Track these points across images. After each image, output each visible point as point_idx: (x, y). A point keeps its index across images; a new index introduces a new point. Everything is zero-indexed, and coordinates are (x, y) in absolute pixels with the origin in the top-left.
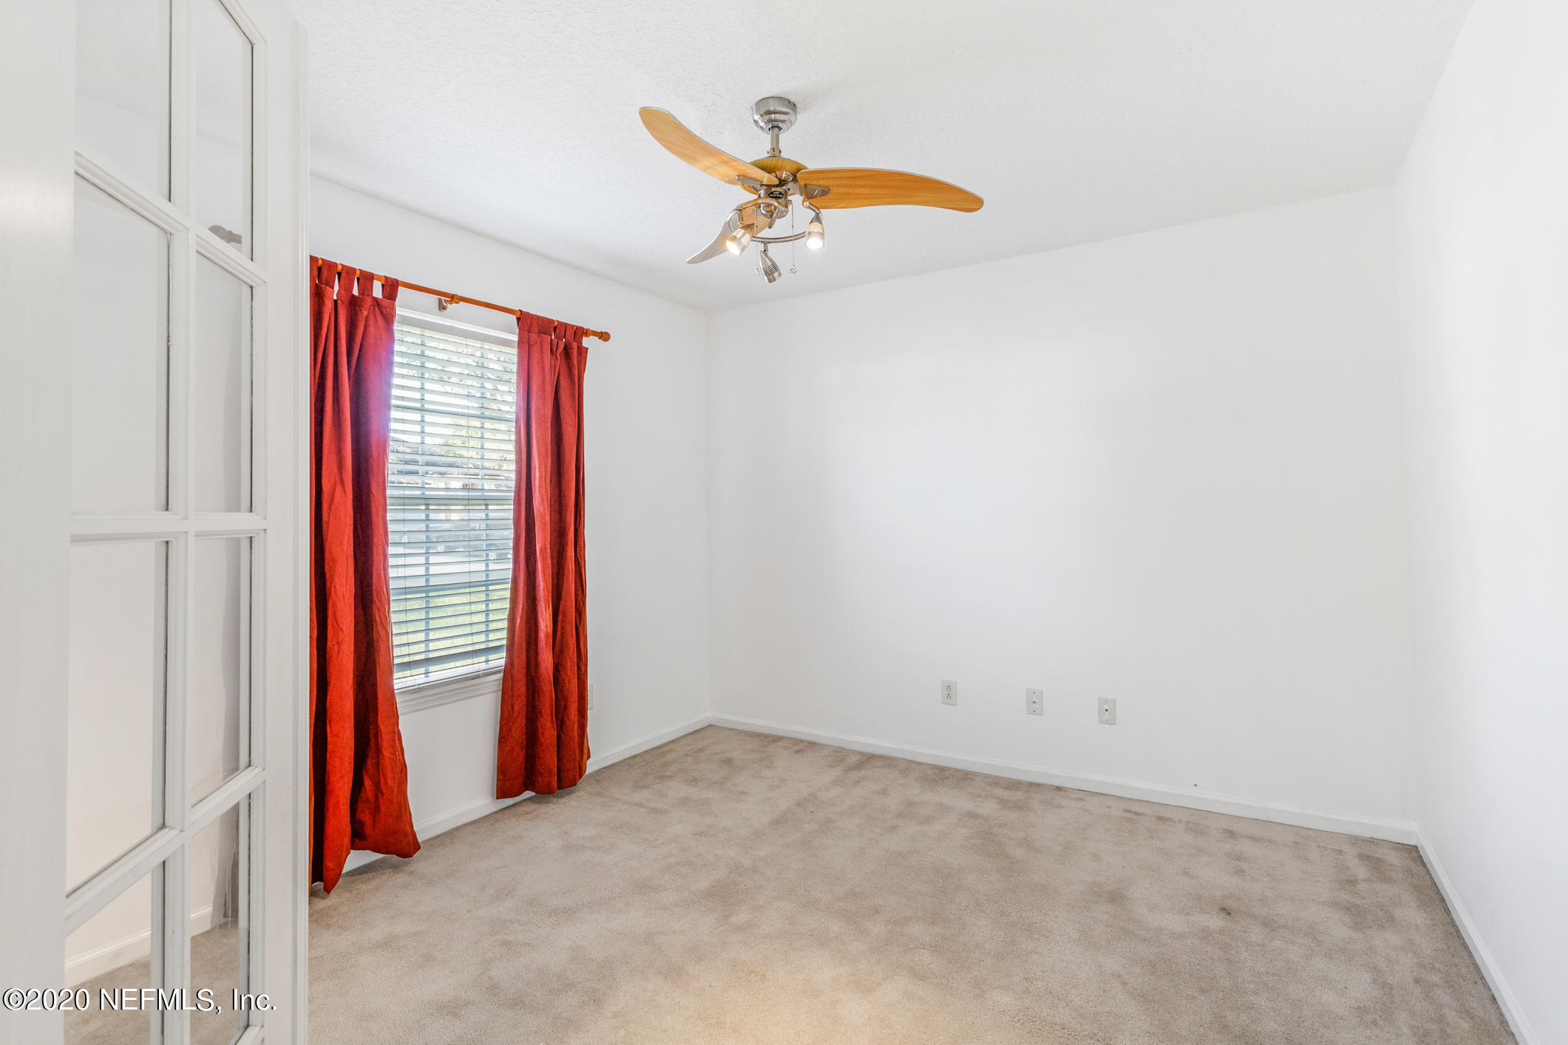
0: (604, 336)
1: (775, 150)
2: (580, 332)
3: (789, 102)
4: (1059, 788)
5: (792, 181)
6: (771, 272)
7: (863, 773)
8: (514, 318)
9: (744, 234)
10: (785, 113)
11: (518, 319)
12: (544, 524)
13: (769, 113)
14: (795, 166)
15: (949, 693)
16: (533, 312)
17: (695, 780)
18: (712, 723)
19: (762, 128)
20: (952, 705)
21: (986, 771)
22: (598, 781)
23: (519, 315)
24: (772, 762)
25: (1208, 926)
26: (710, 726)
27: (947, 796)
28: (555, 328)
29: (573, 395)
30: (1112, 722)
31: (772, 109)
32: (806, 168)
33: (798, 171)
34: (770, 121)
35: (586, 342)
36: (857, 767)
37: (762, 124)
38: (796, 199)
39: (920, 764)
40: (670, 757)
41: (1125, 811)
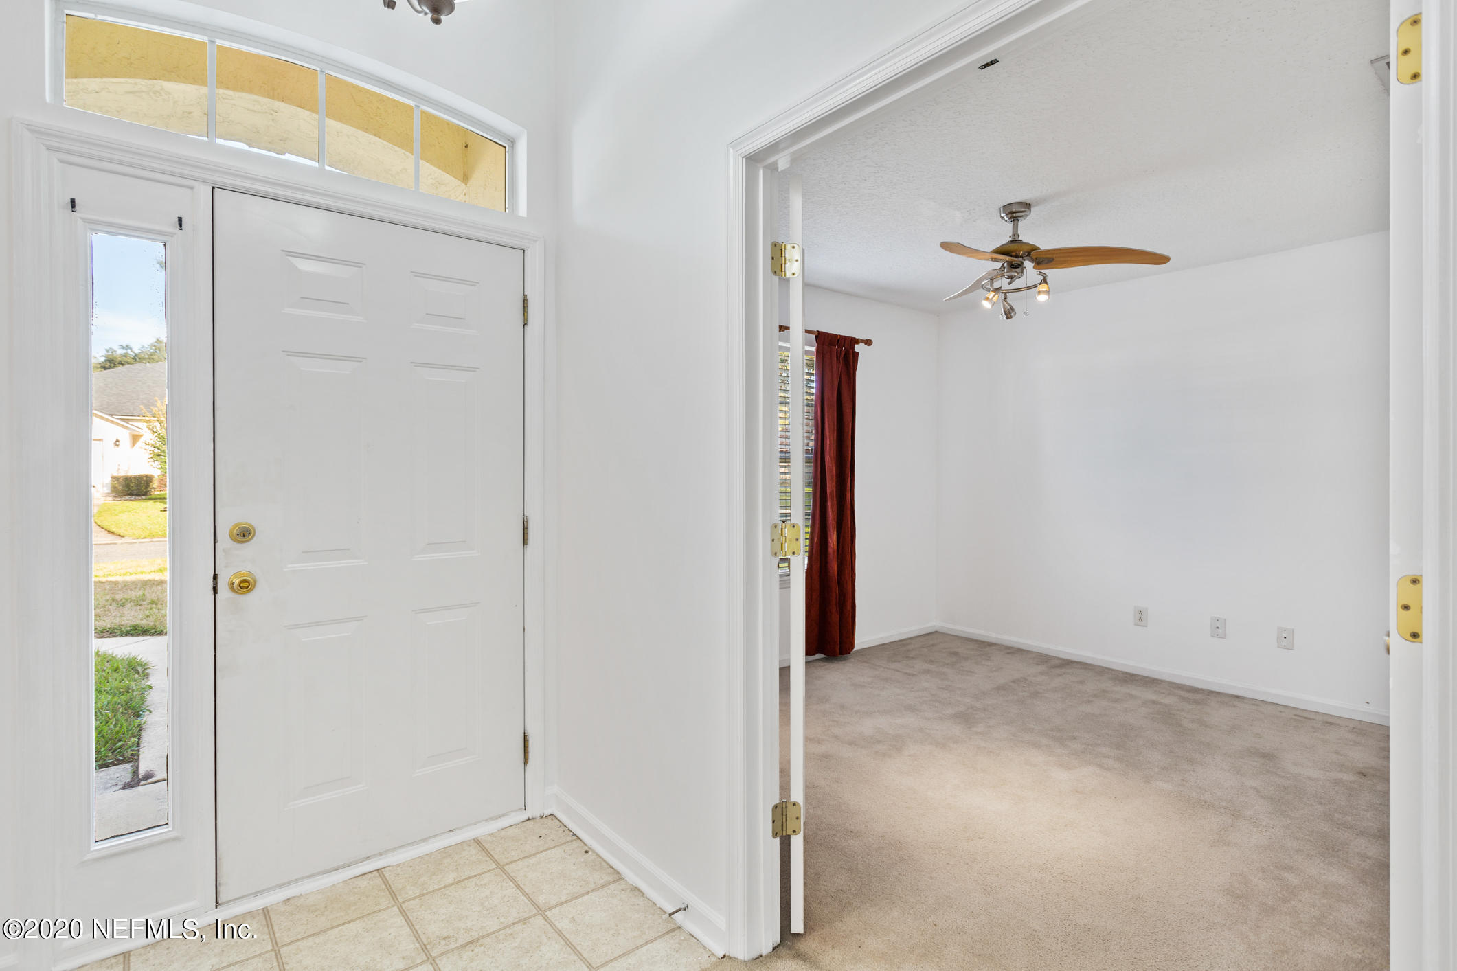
0: (868, 342)
1: (1015, 234)
2: (855, 341)
3: (1026, 204)
4: (1237, 697)
5: (1027, 256)
6: (1009, 313)
7: (1064, 670)
8: (814, 336)
9: (994, 295)
10: (1022, 212)
11: (817, 337)
12: (832, 476)
13: (1012, 213)
14: (1030, 248)
15: (1141, 617)
16: (825, 331)
17: (932, 661)
18: (938, 630)
19: (1006, 221)
20: (1144, 626)
21: (1170, 679)
22: (863, 655)
23: (816, 334)
24: (990, 657)
25: (1342, 779)
26: (936, 632)
27: (1134, 690)
28: (838, 340)
29: (850, 390)
30: (1290, 647)
31: (1014, 210)
32: (1039, 248)
33: (1033, 250)
34: (1012, 217)
35: (857, 348)
36: (1060, 666)
37: (1006, 219)
38: (1028, 264)
39: (1113, 670)
40: (910, 647)
41: (1295, 715)
